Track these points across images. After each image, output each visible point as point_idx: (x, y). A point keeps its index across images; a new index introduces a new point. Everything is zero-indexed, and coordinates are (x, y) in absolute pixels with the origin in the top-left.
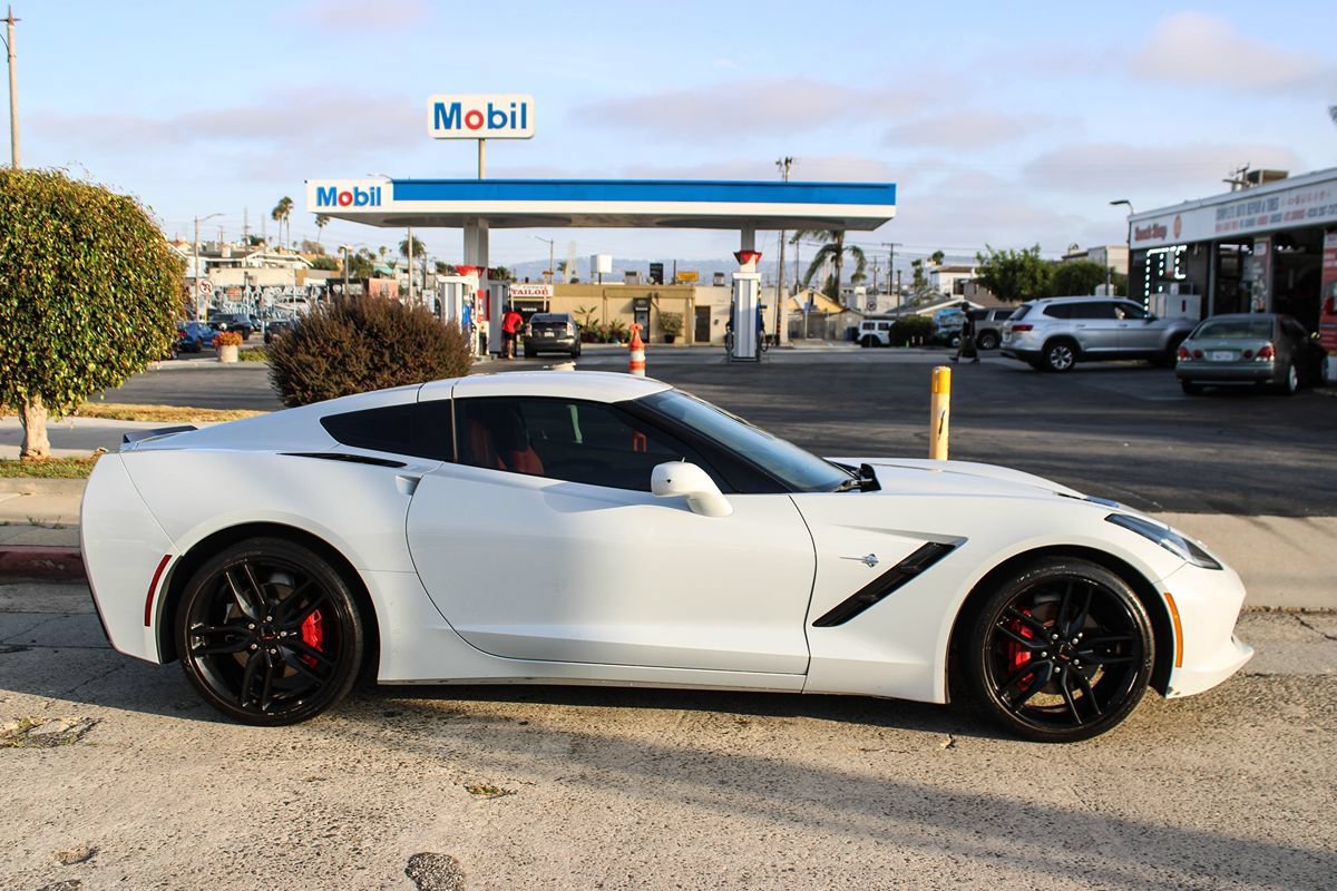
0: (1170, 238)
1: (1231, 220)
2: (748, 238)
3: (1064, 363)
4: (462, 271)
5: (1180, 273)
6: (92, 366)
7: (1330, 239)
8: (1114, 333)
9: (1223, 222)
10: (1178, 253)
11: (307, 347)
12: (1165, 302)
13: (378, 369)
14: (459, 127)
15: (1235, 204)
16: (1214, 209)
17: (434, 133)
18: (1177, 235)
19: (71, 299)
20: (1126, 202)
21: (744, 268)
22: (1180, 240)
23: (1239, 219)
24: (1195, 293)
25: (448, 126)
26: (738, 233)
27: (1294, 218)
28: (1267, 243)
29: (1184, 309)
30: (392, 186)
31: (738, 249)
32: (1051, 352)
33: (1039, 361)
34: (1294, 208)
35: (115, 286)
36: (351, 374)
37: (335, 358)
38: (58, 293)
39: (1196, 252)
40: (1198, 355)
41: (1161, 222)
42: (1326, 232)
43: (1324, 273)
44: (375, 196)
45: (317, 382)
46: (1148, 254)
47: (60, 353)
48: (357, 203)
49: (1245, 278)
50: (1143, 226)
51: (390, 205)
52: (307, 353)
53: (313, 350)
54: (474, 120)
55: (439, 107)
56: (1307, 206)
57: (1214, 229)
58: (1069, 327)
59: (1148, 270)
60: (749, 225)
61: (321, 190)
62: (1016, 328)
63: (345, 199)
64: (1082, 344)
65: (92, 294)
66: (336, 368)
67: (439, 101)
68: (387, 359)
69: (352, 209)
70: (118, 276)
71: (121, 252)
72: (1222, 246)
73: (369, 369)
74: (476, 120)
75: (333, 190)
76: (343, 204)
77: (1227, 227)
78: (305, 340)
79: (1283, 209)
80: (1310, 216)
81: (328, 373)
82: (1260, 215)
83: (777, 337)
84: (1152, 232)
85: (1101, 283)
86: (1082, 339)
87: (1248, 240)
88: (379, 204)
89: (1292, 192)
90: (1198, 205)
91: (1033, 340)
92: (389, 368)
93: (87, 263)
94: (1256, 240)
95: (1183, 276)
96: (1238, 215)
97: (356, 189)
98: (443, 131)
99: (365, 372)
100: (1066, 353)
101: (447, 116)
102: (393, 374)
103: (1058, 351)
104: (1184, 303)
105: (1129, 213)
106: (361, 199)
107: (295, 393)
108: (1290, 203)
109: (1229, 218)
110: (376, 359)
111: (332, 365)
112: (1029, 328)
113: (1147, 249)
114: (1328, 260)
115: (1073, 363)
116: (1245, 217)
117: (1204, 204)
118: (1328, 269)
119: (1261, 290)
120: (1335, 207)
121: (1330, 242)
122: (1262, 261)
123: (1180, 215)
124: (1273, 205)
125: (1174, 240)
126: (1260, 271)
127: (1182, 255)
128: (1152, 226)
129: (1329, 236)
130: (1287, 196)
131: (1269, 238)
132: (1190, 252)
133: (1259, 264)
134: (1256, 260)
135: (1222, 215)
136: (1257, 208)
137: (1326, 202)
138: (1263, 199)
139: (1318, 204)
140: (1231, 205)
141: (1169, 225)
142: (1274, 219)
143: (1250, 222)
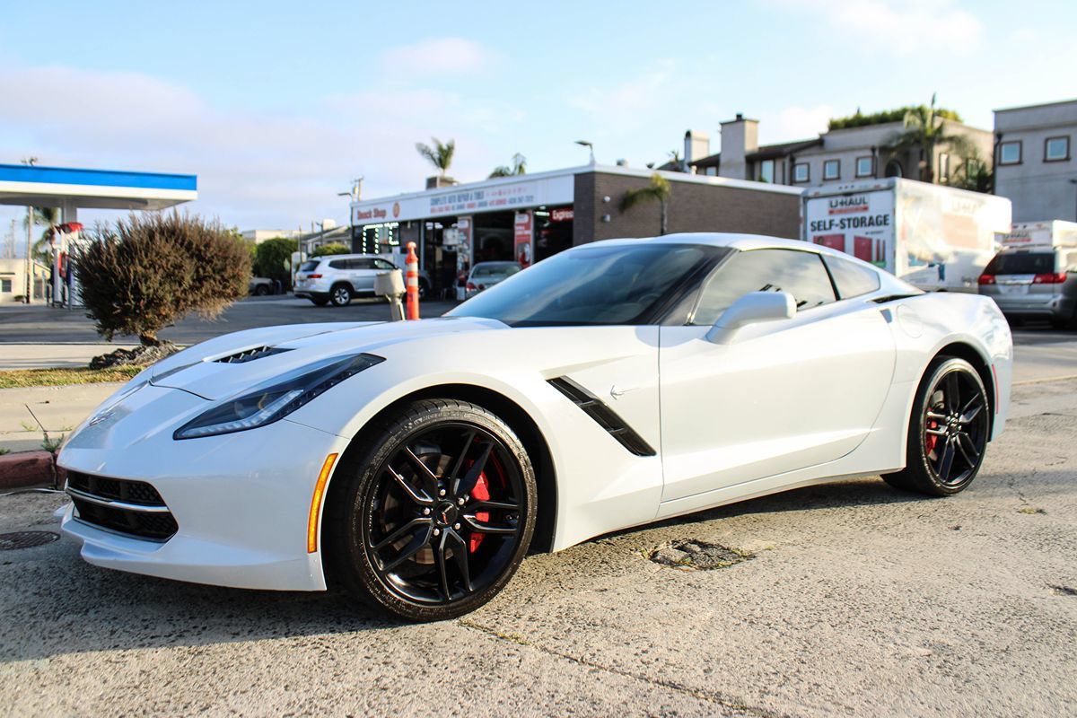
0: (386, 218)
1: (444, 206)
2: (71, 214)
3: (343, 300)
5: (394, 240)
7: (520, 217)
9: (436, 207)
10: (391, 228)
15: (447, 196)
16: (428, 199)
18: (396, 216)
21: (68, 236)
22: (400, 218)
23: (450, 205)
27: (496, 205)
28: (469, 220)
32: (335, 292)
34: (498, 197)
39: (407, 227)
41: (380, 208)
42: (517, 213)
43: (516, 238)
46: (365, 229)
49: (445, 243)
50: (363, 210)
56: (507, 197)
57: (429, 211)
58: (346, 275)
59: (365, 239)
62: (309, 277)
64: (355, 286)
77: (441, 210)
79: (487, 199)
82: (469, 202)
83: (28, 298)
84: (373, 214)
86: (355, 283)
87: (449, 222)
89: (496, 187)
90: (413, 196)
91: (323, 284)
94: (459, 218)
95: (398, 243)
96: (450, 202)
100: (345, 293)
103: (340, 292)
105: (352, 201)
108: (494, 194)
109: (441, 204)
112: (320, 276)
113: (365, 226)
114: (516, 230)
115: (350, 300)
116: (457, 204)
117: (418, 196)
118: (519, 236)
119: (465, 250)
120: (530, 198)
121: (520, 220)
122: (465, 232)
123: (400, 203)
124: (479, 195)
125: (393, 219)
126: (464, 238)
127: (394, 230)
128: (372, 210)
129: (522, 215)
130: (490, 190)
131: (470, 218)
132: (403, 227)
133: (462, 234)
134: (460, 231)
135: (435, 202)
136: (466, 197)
137: (523, 194)
138: (470, 192)
139: (516, 196)
140: (444, 195)
141: (389, 209)
142: (481, 205)
143: (460, 207)
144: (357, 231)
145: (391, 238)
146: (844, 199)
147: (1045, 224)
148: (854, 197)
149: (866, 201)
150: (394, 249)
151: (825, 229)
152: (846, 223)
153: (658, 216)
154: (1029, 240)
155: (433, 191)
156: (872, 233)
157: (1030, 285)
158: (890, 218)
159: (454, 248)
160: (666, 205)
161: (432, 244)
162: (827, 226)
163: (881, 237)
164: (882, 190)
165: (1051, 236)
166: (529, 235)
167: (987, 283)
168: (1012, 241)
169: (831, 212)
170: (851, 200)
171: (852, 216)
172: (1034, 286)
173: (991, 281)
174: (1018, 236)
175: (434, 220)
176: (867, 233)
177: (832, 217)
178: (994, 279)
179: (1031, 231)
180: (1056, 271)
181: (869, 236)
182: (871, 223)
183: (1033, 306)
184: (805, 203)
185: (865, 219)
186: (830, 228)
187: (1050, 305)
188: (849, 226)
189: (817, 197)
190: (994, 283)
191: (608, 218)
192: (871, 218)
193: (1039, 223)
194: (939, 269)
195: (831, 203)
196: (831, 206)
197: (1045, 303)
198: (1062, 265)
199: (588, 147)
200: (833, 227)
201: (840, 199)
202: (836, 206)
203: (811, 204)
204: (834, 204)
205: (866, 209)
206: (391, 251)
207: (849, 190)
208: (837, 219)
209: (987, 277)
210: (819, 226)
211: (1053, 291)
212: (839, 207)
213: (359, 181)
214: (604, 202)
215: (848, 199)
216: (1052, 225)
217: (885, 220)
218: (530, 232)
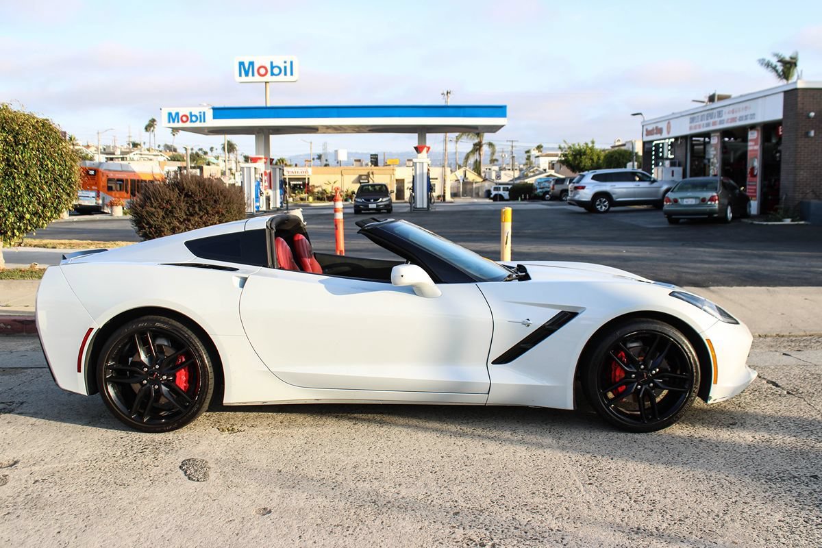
0: (665, 135)
1: (697, 124)
2: (422, 138)
3: (604, 208)
4: (254, 160)
5: (671, 154)
6: (28, 216)
7: (751, 134)
8: (633, 189)
9: (693, 125)
10: (670, 143)
11: (152, 203)
12: (662, 171)
13: (192, 215)
14: (253, 75)
15: (700, 114)
16: (688, 118)
17: (238, 79)
18: (669, 133)
19: (14, 178)
20: (640, 114)
21: (420, 155)
22: (671, 135)
23: (702, 123)
24: (679, 166)
25: (247, 74)
26: (416, 135)
27: (731, 122)
28: (718, 136)
29: (673, 175)
30: (212, 110)
31: (416, 145)
32: (596, 201)
33: (590, 206)
34: (732, 116)
35: (40, 170)
36: (177, 218)
37: (167, 209)
38: (6, 175)
39: (679, 142)
40: (676, 201)
41: (660, 125)
42: (748, 129)
43: (749, 153)
44: (202, 117)
45: (157, 223)
46: (654, 144)
47: (9, 208)
48: (192, 121)
49: (707, 157)
50: (650, 128)
51: (211, 122)
52: (152, 207)
53: (155, 204)
54: (262, 71)
55: (241, 64)
56: (737, 115)
57: (688, 129)
58: (607, 187)
59: (653, 153)
60: (422, 131)
61: (170, 114)
62: (576, 188)
63: (184, 119)
64: (614, 196)
65: (26, 175)
66: (168, 215)
67: (241, 60)
68: (197, 209)
69: (188, 125)
70: (42, 165)
71: (43, 151)
72: (694, 138)
73: (187, 215)
74: (264, 71)
75: (177, 114)
76: (183, 122)
77: (695, 128)
78: (150, 200)
79: (725, 117)
80: (740, 120)
81: (164, 217)
82: (713, 120)
83: (444, 196)
85: (630, 161)
86: (614, 194)
87: (707, 135)
88: (204, 121)
89: (731, 106)
90: (679, 115)
91: (586, 195)
92: (198, 214)
93: (23, 157)
94: (712, 135)
95: (673, 156)
96: (701, 120)
97: (191, 113)
98: (244, 78)
99: (185, 217)
100: (605, 202)
101: (246, 69)
102: (201, 218)
103: (600, 201)
104: (673, 172)
105: (642, 120)
106: (194, 119)
107: (145, 229)
108: (729, 113)
109: (696, 122)
110: (191, 209)
111: (166, 213)
112: (583, 188)
113: (652, 141)
114: (751, 146)
115: (609, 208)
116: (705, 122)
117: (683, 114)
118: (751, 151)
119: (715, 164)
120: (753, 116)
121: (753, 135)
122: (716, 146)
123: (671, 121)
124: (720, 114)
125: (667, 136)
126: (716, 153)
127: (672, 144)
129: (752, 132)
130: (726, 109)
131: (718, 134)
133: (715, 148)
134: (712, 146)
135: (692, 120)
136: (711, 116)
137: (748, 112)
138: (715, 111)
139: (743, 113)
140: (697, 115)
141: (664, 127)
142: (721, 122)
143: (708, 125)
144: (647, 146)
145: (669, 152)
166: (756, 150)
191: (812, 133)
214: (809, 117)
218: (758, 147)
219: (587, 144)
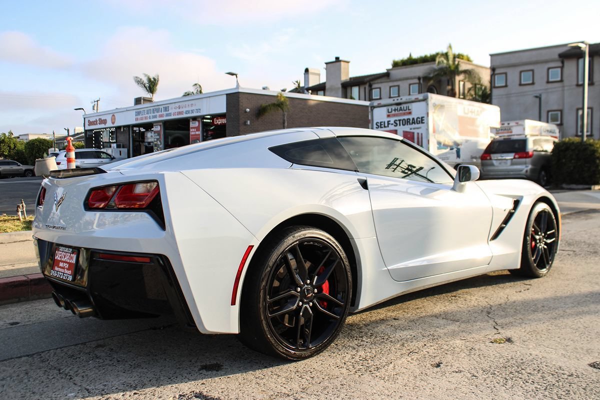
0: (109, 124)
1: (144, 116)
5: (113, 139)
9: (139, 117)
10: (111, 131)
12: (112, 151)
15: (146, 109)
16: (134, 111)
18: (113, 123)
20: (82, 109)
23: (148, 115)
24: (124, 147)
27: (177, 115)
28: (160, 125)
29: (120, 155)
34: (178, 110)
39: (122, 130)
41: (103, 118)
42: (191, 120)
43: (191, 137)
46: (94, 132)
49: (146, 141)
50: (92, 120)
56: (184, 110)
57: (135, 120)
59: (93, 139)
72: (135, 127)
77: (142, 119)
79: (171, 111)
82: (160, 113)
84: (98, 122)
87: (149, 126)
89: (176, 104)
90: (124, 110)
94: (154, 124)
95: (115, 141)
104: (120, 152)
105: (84, 114)
108: (175, 108)
109: (142, 115)
112: (60, 164)
113: (94, 130)
114: (191, 131)
116: (152, 115)
117: (128, 109)
118: (193, 135)
119: (159, 145)
120: (198, 110)
121: (193, 124)
122: (158, 133)
123: (115, 114)
124: (166, 109)
125: (112, 125)
126: (158, 137)
127: (113, 133)
128: (98, 120)
129: (194, 122)
130: (173, 106)
131: (161, 124)
132: (118, 130)
133: (156, 134)
134: (155, 132)
135: (138, 113)
136: (158, 110)
137: (194, 108)
138: (160, 107)
139: (190, 109)
140: (144, 109)
141: (109, 118)
142: (167, 115)
143: (155, 117)
144: (88, 133)
145: (110, 138)
146: (396, 107)
147: (520, 122)
148: (402, 106)
149: (410, 108)
150: (112, 145)
151: (385, 127)
152: (398, 122)
153: (282, 121)
154: (511, 132)
155: (138, 106)
156: (414, 129)
157: (512, 159)
158: (425, 119)
159: (152, 144)
160: (286, 113)
161: (137, 141)
162: (386, 125)
163: (419, 131)
164: (420, 101)
165: (524, 129)
166: (199, 135)
167: (486, 159)
168: (501, 133)
169: (388, 116)
170: (401, 108)
171: (402, 118)
172: (514, 160)
173: (488, 158)
174: (505, 130)
175: (139, 126)
176: (411, 129)
177: (389, 119)
178: (490, 156)
179: (512, 126)
180: (527, 151)
181: (412, 131)
182: (413, 123)
183: (514, 173)
184: (372, 110)
185: (410, 119)
186: (388, 126)
187: (524, 172)
188: (400, 125)
189: (379, 106)
190: (491, 159)
191: (249, 123)
192: (413, 119)
193: (517, 121)
194: (457, 151)
195: (388, 110)
196: (389, 112)
197: (521, 171)
198: (531, 147)
199: (235, 76)
200: (390, 125)
201: (393, 107)
202: (391, 112)
203: (376, 111)
204: (390, 111)
205: (410, 113)
206: (110, 147)
207: (400, 101)
208: (392, 120)
209: (486, 155)
210: (381, 125)
211: (525, 163)
212: (393, 112)
213: (97, 101)
214: (246, 112)
215: (399, 107)
216: (524, 122)
217: (422, 120)
218: (199, 133)
219: (4, 134)
